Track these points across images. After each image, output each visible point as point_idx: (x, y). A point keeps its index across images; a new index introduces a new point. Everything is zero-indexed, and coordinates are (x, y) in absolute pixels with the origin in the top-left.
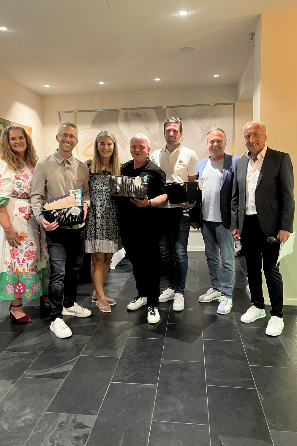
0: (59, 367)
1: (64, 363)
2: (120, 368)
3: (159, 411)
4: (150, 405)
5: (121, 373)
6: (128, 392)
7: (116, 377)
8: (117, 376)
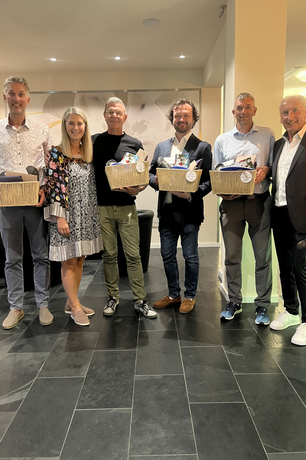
0: (9, 396)
1: (16, 390)
2: (85, 390)
3: (137, 443)
4: (125, 435)
5: (87, 397)
6: (97, 421)
7: (81, 403)
8: (83, 401)
